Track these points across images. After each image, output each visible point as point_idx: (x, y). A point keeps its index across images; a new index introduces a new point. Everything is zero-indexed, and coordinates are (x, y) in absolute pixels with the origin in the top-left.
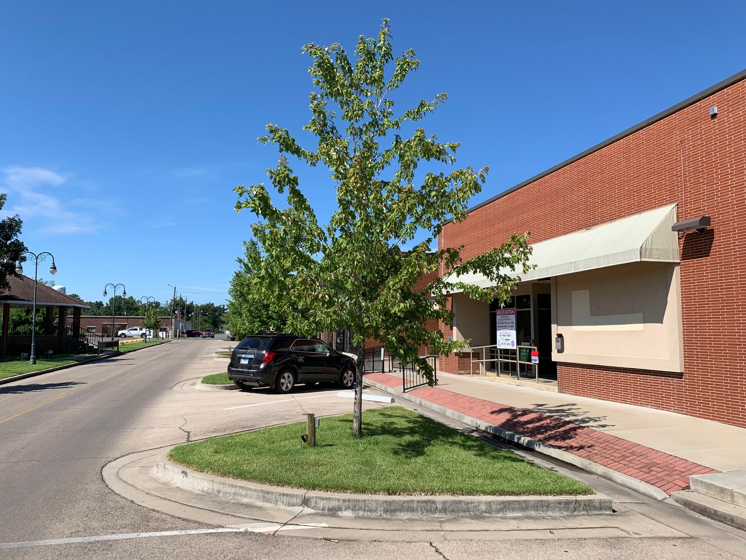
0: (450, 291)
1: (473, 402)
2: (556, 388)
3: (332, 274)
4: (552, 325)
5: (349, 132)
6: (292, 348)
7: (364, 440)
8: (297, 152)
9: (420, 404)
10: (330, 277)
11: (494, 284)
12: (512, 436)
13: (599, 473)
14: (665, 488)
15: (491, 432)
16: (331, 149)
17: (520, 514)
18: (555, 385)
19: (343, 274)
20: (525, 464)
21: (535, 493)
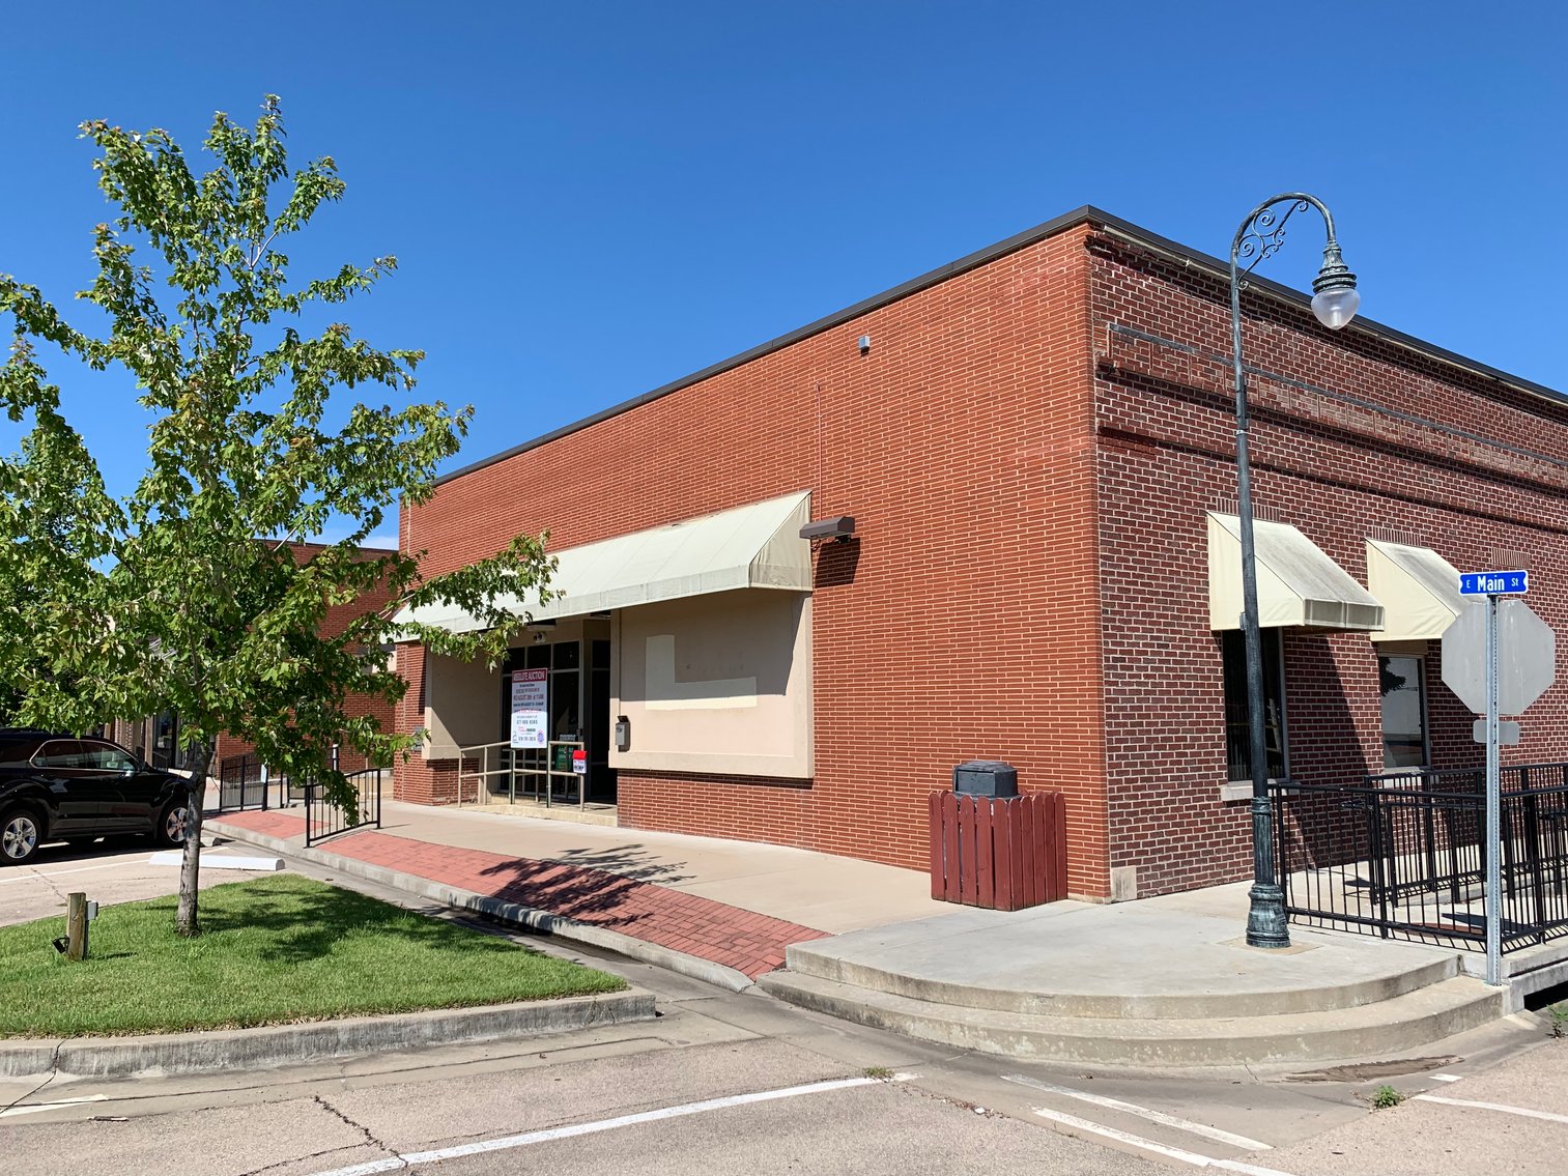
1: (451, 856)
2: (615, 818)
3: (135, 601)
4: (611, 700)
5: (184, 313)
6: (34, 760)
7: (204, 939)
8: (61, 335)
9: (342, 869)
10: (131, 608)
12: (514, 912)
13: (654, 959)
14: (749, 970)
15: (477, 908)
16: (140, 345)
17: (495, 1036)
18: (613, 815)
19: (162, 602)
20: (520, 953)
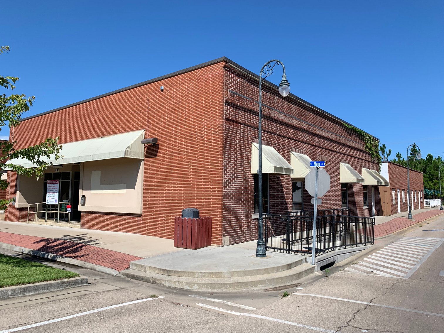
0: (4, 169)
1: (23, 238)
2: (80, 226)
4: (80, 190)
11: (35, 165)
12: (44, 255)
13: (89, 267)
14: (118, 269)
15: (31, 254)
17: (34, 293)
18: (79, 225)
20: (44, 267)
21: (44, 281)
